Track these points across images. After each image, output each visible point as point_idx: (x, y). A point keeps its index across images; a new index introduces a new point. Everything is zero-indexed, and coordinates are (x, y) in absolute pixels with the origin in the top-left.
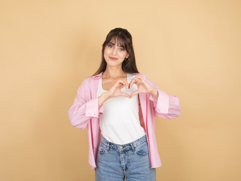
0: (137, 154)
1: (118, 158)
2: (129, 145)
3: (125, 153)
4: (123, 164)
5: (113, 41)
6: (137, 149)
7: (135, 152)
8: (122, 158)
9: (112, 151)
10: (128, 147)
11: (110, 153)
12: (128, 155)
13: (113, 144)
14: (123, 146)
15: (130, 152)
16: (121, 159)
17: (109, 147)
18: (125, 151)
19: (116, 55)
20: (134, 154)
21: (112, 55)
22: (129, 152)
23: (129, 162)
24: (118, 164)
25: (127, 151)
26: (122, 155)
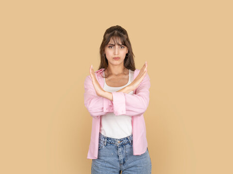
1: (116, 152)
2: (127, 138)
3: (123, 147)
4: (121, 158)
8: (120, 152)
9: (109, 146)
10: (125, 141)
11: (108, 148)
12: (125, 149)
13: (110, 139)
14: (121, 140)
15: (128, 146)
16: (119, 154)
17: (107, 142)
18: (123, 145)
20: (131, 147)
22: (126, 146)
23: (126, 156)
24: (115, 158)
25: (124, 145)
26: (120, 149)
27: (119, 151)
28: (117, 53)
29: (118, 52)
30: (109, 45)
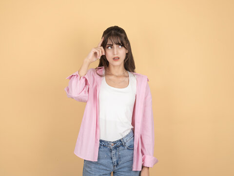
0: (128, 149)
1: (109, 154)
2: (120, 141)
3: (116, 149)
4: (115, 160)
5: (109, 42)
6: (127, 145)
7: (126, 148)
9: (103, 149)
10: (119, 143)
11: (101, 151)
12: (119, 152)
13: (104, 141)
14: (114, 143)
15: (121, 148)
16: (113, 156)
17: (100, 145)
19: (117, 54)
20: (124, 149)
21: (114, 55)
23: (120, 158)
24: (108, 160)
25: (118, 147)
26: (114, 152)
27: (112, 153)
28: (115, 53)
29: (117, 52)
30: (107, 46)
